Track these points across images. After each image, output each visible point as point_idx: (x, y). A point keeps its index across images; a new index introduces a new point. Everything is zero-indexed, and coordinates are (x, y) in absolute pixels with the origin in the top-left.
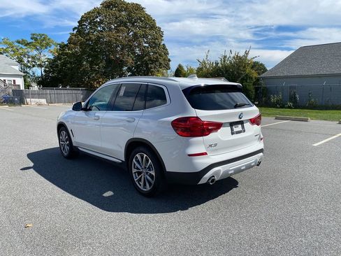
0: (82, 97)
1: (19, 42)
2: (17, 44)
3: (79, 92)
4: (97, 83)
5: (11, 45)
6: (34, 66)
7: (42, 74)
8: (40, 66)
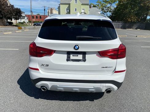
0: (121, 26)
1: (103, 1)
2: (103, 2)
3: (120, 23)
4: (130, 19)
5: (100, 3)
6: (107, 12)
7: (110, 15)
8: (110, 11)
